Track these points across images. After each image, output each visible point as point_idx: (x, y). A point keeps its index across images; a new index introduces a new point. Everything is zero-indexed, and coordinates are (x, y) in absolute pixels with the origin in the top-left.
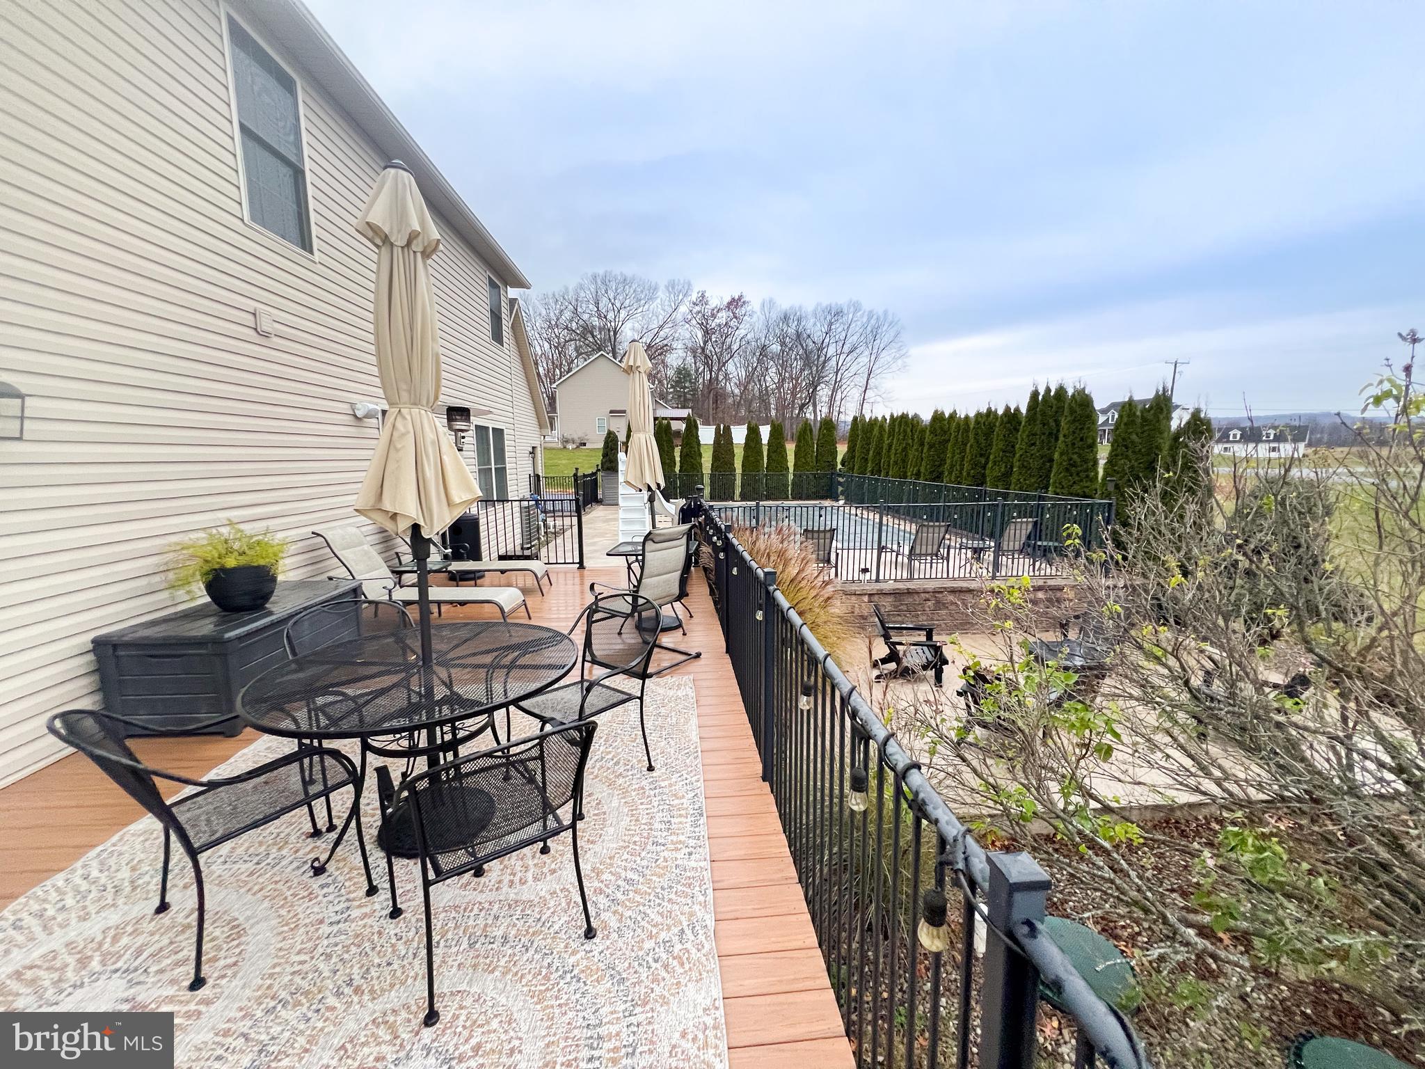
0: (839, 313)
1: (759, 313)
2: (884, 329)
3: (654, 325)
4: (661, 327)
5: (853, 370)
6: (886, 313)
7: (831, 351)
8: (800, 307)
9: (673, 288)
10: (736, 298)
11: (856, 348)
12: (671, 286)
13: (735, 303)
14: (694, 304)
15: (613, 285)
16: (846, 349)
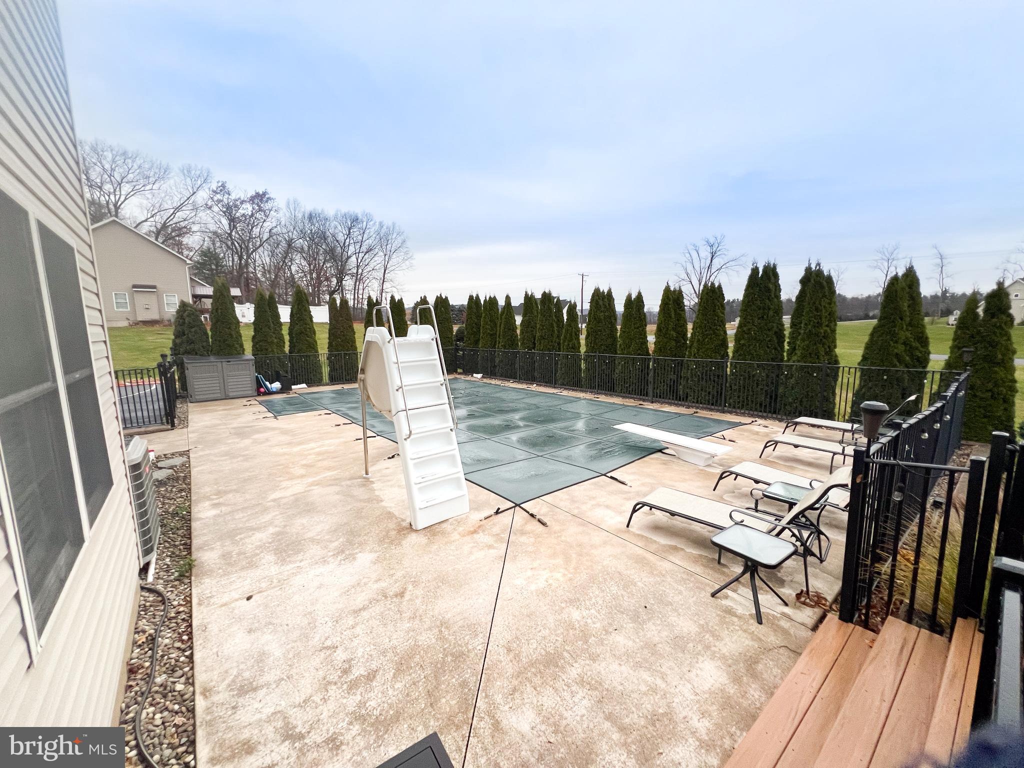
0: (355, 220)
1: (284, 210)
2: (394, 237)
3: (169, 205)
4: (178, 209)
5: (372, 265)
6: (394, 224)
7: (352, 249)
8: (322, 211)
9: (189, 171)
10: (261, 193)
11: (371, 250)
12: (187, 171)
13: (260, 198)
14: (214, 192)
15: (109, 156)
16: (364, 249)
